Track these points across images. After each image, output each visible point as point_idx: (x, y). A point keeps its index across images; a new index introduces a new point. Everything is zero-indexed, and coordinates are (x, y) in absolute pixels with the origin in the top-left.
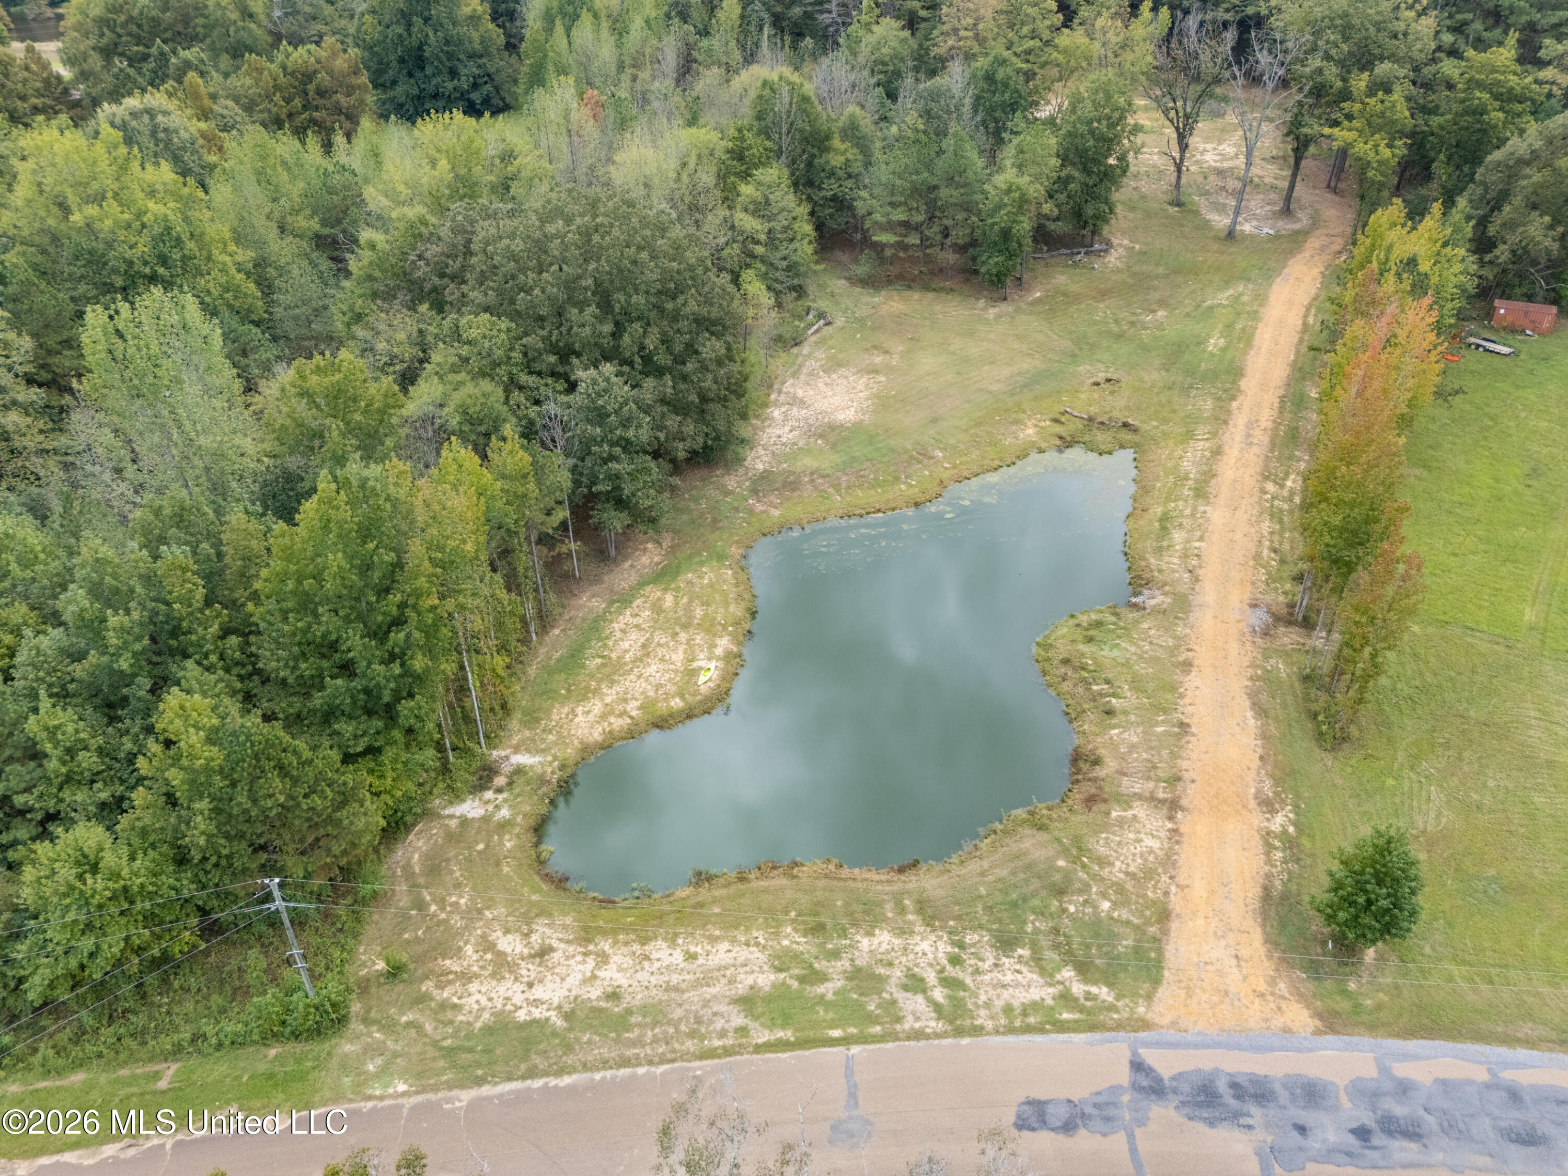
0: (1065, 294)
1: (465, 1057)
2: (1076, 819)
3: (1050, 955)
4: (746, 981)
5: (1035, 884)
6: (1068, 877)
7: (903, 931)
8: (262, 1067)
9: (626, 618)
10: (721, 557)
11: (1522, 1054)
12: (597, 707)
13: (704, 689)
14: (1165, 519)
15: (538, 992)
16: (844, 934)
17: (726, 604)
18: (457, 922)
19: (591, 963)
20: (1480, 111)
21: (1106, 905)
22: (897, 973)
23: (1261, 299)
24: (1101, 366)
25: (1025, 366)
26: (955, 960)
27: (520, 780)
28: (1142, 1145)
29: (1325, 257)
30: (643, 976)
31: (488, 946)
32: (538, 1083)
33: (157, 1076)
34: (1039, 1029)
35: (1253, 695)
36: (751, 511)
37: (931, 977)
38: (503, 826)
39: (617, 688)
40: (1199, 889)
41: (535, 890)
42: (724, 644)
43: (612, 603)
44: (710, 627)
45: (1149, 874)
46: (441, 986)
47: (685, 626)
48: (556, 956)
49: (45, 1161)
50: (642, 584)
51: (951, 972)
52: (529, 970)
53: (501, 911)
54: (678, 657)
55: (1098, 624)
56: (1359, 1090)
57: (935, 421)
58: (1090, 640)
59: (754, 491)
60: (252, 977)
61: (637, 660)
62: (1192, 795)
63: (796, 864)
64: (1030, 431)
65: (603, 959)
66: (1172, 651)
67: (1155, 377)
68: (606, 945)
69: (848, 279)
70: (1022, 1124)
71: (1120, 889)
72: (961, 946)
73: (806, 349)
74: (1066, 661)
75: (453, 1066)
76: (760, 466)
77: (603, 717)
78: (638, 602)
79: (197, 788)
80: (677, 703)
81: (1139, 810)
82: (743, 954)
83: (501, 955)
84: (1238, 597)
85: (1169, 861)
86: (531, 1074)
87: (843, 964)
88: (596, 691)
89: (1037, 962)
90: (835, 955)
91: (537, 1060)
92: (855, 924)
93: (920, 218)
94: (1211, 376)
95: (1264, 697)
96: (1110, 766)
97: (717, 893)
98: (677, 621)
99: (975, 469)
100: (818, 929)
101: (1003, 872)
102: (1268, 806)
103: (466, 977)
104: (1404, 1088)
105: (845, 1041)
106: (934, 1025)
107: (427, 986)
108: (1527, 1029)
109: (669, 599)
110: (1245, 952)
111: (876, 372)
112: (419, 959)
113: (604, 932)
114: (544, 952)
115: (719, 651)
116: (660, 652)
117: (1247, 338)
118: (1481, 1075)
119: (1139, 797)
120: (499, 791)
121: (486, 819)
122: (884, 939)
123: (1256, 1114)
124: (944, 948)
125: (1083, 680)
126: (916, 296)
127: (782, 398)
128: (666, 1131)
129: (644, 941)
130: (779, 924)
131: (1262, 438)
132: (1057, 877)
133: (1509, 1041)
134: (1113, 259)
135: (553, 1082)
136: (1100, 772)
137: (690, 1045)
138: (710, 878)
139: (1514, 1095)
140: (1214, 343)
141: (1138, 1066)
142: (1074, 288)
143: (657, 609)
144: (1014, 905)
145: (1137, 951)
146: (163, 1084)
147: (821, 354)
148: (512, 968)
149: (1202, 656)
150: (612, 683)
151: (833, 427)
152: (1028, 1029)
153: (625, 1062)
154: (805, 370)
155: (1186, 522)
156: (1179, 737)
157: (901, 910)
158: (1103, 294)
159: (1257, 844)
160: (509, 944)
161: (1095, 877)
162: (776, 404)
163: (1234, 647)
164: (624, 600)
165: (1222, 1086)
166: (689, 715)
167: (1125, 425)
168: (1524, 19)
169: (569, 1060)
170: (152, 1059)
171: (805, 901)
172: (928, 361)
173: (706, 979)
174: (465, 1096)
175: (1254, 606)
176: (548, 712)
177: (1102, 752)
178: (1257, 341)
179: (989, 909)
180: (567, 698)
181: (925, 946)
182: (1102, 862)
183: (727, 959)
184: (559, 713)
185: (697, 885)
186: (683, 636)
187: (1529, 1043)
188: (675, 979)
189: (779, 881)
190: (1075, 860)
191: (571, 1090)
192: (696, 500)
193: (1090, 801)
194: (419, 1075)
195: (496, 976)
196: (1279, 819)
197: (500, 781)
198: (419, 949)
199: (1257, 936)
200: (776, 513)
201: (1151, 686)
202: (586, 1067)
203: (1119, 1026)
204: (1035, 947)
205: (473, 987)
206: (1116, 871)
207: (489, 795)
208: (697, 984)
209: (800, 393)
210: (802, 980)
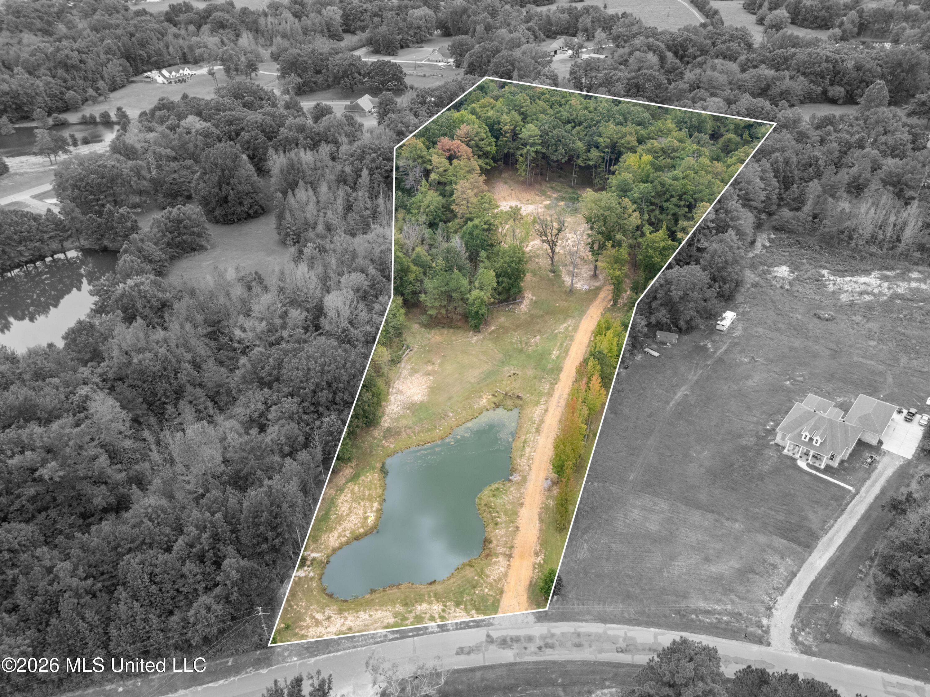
0: (503, 328)
1: (311, 650)
2: (482, 562)
3: (469, 607)
4: (386, 622)
5: (468, 585)
6: (477, 582)
7: (430, 603)
8: (256, 657)
9: (342, 498)
10: (374, 468)
11: (584, 624)
12: (336, 534)
13: (370, 525)
14: (525, 442)
15: (329, 630)
16: (413, 605)
17: (376, 489)
18: (303, 611)
19: (343, 620)
20: (651, 257)
21: (486, 590)
22: (428, 616)
23: (576, 328)
24: (512, 367)
25: (485, 369)
26: (443, 611)
27: (315, 562)
28: (486, 656)
29: (605, 303)
30: (357, 623)
31: (313, 617)
32: (332, 655)
33: (228, 662)
34: (464, 628)
35: (540, 515)
36: (383, 447)
37: (437, 616)
38: (312, 579)
39: (342, 526)
40: (512, 583)
41: (324, 599)
42: (376, 505)
43: (337, 491)
44: (371, 499)
45: (500, 579)
46: (301, 630)
47: (363, 499)
48: (333, 619)
49: (204, 686)
50: (347, 482)
51: (442, 614)
52: (325, 623)
53: (315, 606)
54: (361, 512)
55: (497, 489)
56: (543, 637)
57: (450, 399)
58: (494, 495)
59: (384, 437)
60: (249, 632)
61: (348, 515)
62: (516, 552)
63: (400, 584)
64: (484, 401)
65: (346, 618)
66: (519, 499)
67: (531, 372)
68: (346, 614)
69: (419, 323)
70: (457, 654)
71: (491, 585)
72: (445, 606)
73: (403, 364)
74: (486, 505)
75: (308, 652)
76: (386, 425)
77: (338, 537)
78: (346, 490)
79: (234, 584)
80: (361, 530)
81: (501, 558)
82: (385, 614)
83: (317, 620)
84: (542, 475)
85: (506, 575)
86: (330, 652)
87: (413, 614)
88: (335, 528)
89: (466, 610)
90: (411, 612)
91: (331, 648)
92: (416, 602)
93: (445, 303)
94: (552, 371)
95: (543, 515)
96: (495, 542)
97: (377, 595)
98: (360, 498)
99: (464, 420)
100: (406, 604)
101: (459, 582)
102: (537, 554)
103: (308, 627)
104: (553, 635)
105: (413, 636)
106: (437, 630)
107: (297, 630)
108: (588, 617)
109: (356, 488)
110: (521, 602)
111: (429, 374)
112: (294, 623)
113: (345, 610)
114: (329, 618)
115: (374, 509)
116: (355, 510)
117: (567, 351)
118: (572, 630)
119: (501, 554)
120: (309, 566)
121: (306, 577)
122: (424, 606)
123: (515, 645)
124: (441, 607)
125: (490, 512)
126: (446, 332)
127: (394, 391)
128: (367, 663)
129: (357, 612)
130: (395, 604)
131: (563, 403)
132: (474, 583)
133: (582, 621)
134: (524, 306)
135: (336, 654)
136: (492, 546)
137: (372, 641)
138: (375, 591)
139: (579, 635)
140: (555, 353)
141: (488, 636)
142: (507, 324)
143: (353, 493)
144: (462, 592)
145: (493, 604)
146: (230, 664)
147: (408, 367)
148: (321, 623)
149: (527, 501)
150: (340, 524)
151: (413, 404)
152: (461, 629)
153: (354, 647)
154: (402, 376)
155: (531, 443)
156: (515, 532)
157: (430, 597)
158: (518, 327)
159: (531, 567)
160: (319, 616)
161: (485, 582)
162: (392, 395)
163: (537, 496)
164: (341, 490)
165: (508, 639)
166: (366, 534)
167: (518, 397)
168: (673, 212)
169: (340, 648)
170: (225, 657)
171: (402, 596)
172: (450, 367)
173: (375, 622)
174: (313, 660)
175: (547, 479)
176: (320, 537)
177: (493, 538)
178: (570, 353)
179: (454, 594)
180: (326, 531)
181: (436, 607)
182: (488, 576)
183: (381, 615)
184: (324, 537)
185: (371, 593)
186: (362, 504)
187: (587, 621)
188: (367, 623)
189: (395, 590)
190: (480, 576)
191: (340, 656)
192: (364, 442)
193: (487, 556)
194: (300, 655)
195: (316, 626)
196: (539, 558)
197: (308, 563)
198: (293, 620)
199: (525, 596)
200: (392, 446)
201: (510, 513)
202: (344, 649)
203: (485, 626)
204: (466, 605)
205: (310, 630)
206: (491, 580)
207: (306, 568)
208: (373, 624)
209: (401, 388)
210: (402, 620)
